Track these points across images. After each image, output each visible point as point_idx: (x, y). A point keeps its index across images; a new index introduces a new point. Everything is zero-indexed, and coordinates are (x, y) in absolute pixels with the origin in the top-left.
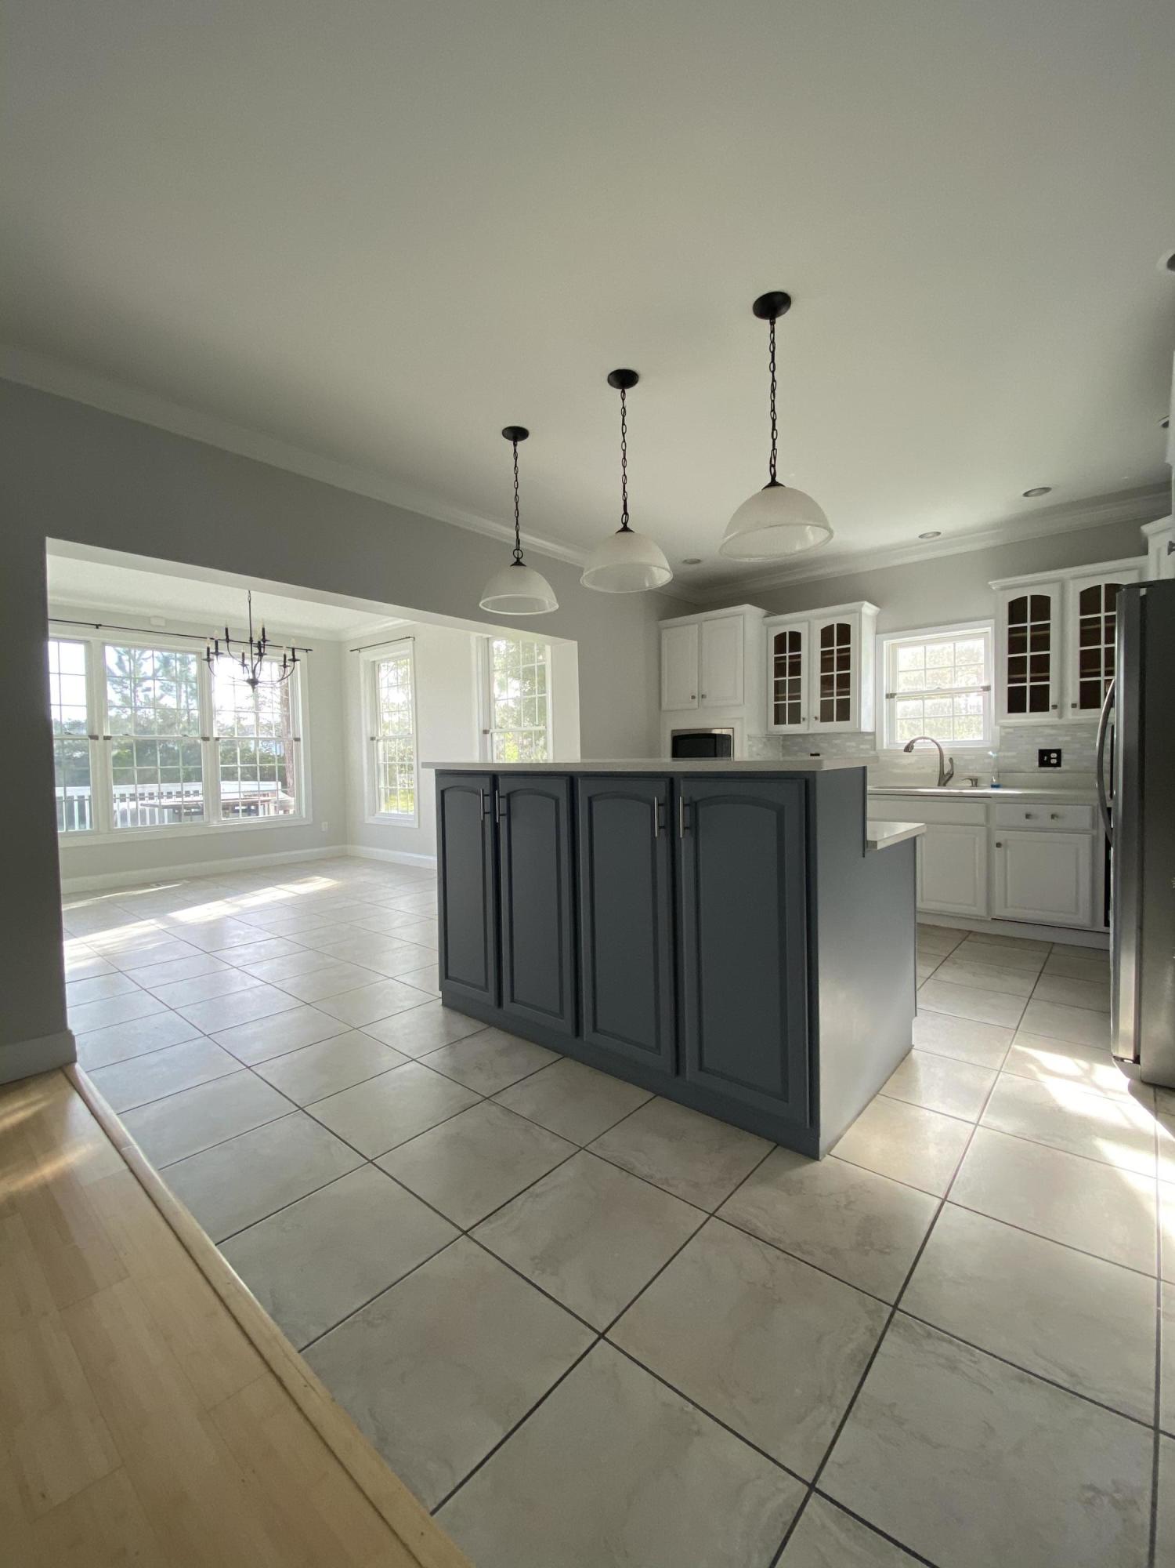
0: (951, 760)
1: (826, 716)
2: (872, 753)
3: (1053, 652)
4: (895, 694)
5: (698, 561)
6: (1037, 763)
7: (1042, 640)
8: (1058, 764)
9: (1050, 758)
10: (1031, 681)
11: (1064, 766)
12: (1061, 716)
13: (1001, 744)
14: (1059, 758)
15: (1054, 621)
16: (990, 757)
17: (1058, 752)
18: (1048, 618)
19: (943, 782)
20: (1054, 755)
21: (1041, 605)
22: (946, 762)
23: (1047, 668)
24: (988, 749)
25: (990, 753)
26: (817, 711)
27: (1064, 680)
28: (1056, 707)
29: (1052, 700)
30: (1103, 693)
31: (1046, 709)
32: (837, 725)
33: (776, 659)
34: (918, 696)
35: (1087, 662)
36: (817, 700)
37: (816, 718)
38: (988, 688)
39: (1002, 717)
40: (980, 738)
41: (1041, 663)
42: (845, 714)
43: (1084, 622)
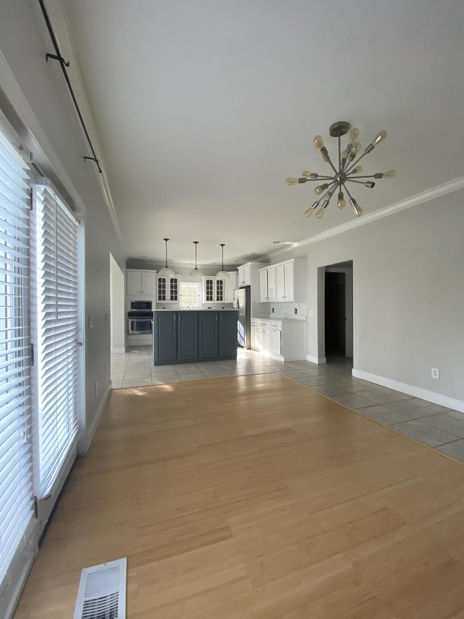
4: (183, 295)
7: (211, 288)
10: (210, 295)
12: (214, 302)
13: (206, 306)
18: (212, 284)
21: (211, 282)
26: (170, 298)
27: (215, 296)
28: (214, 300)
29: (213, 299)
30: (220, 298)
31: (212, 300)
32: (174, 301)
33: (159, 284)
34: (186, 296)
35: (218, 293)
36: (170, 295)
37: (170, 300)
38: (199, 295)
39: (205, 302)
40: (198, 305)
41: (211, 292)
42: (176, 299)
43: (217, 286)
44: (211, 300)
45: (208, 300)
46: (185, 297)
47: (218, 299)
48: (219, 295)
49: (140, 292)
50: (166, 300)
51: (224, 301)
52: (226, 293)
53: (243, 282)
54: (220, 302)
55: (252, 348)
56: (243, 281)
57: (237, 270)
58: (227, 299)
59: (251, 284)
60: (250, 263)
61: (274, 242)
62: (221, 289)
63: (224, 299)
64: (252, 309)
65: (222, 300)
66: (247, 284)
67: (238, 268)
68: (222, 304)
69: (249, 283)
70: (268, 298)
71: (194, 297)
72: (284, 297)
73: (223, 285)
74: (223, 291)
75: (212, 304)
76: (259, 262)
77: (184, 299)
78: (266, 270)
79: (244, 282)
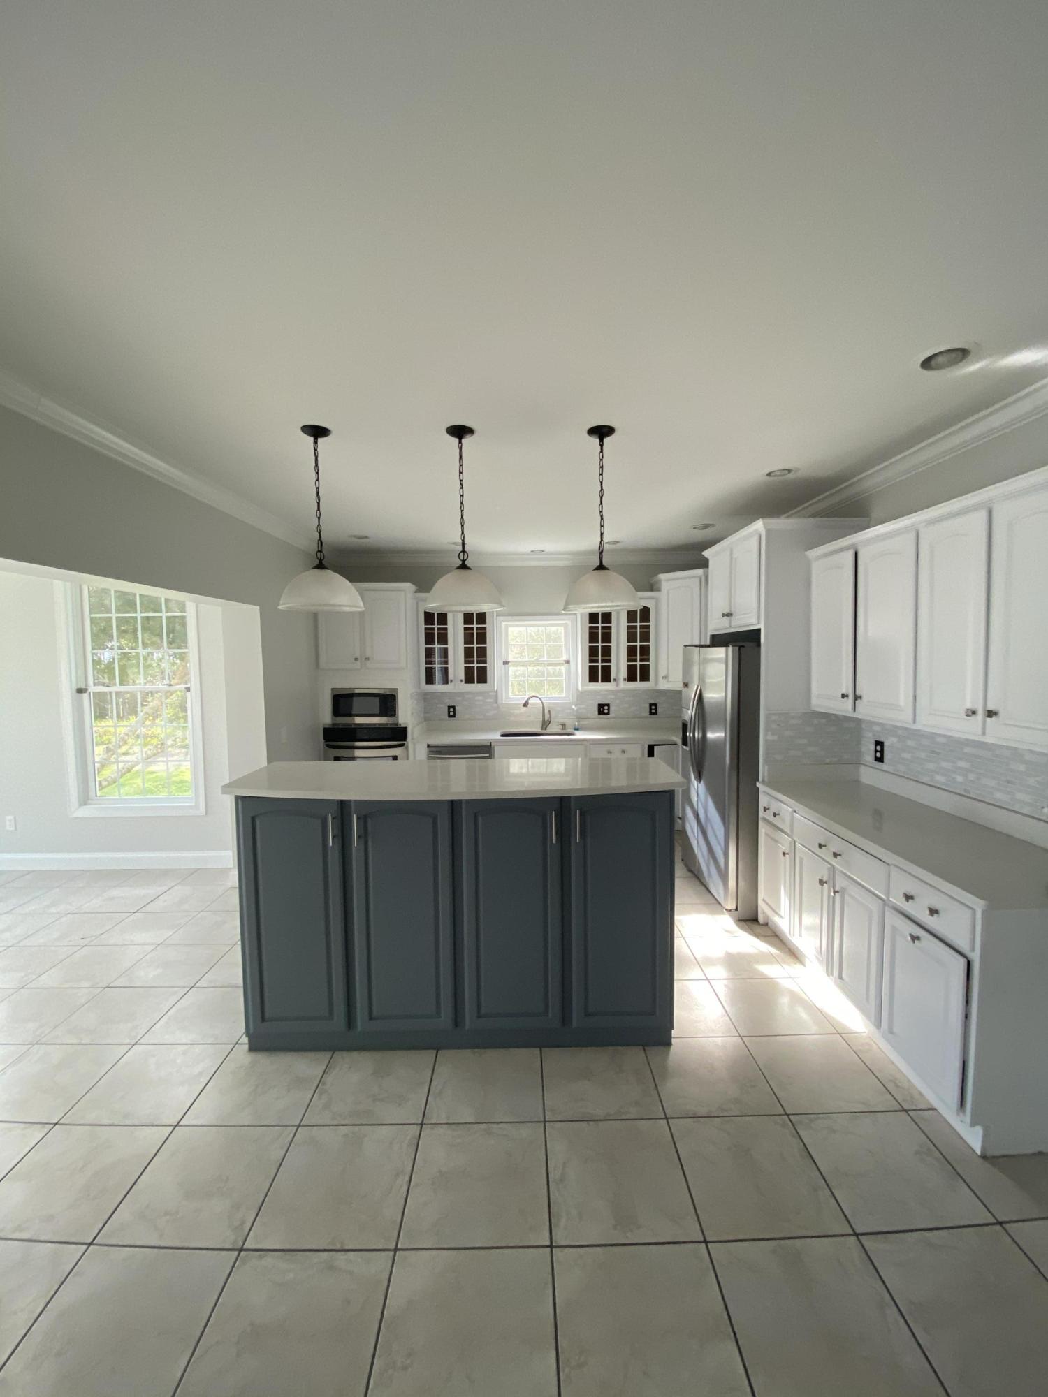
0: (549, 711)
1: (469, 679)
2: (495, 705)
3: (613, 645)
4: (509, 662)
5: (366, 537)
6: (597, 713)
7: (607, 637)
8: (608, 714)
9: (604, 710)
10: (602, 662)
11: (612, 715)
12: (617, 685)
13: (577, 700)
14: (609, 709)
15: (613, 625)
16: (573, 709)
17: (608, 705)
18: (610, 623)
19: (544, 727)
20: (606, 708)
21: (607, 617)
22: (546, 711)
23: (610, 655)
24: (572, 704)
25: (573, 707)
26: (462, 676)
27: (619, 663)
28: (615, 680)
29: (613, 675)
30: (639, 673)
31: (609, 681)
32: (476, 687)
33: (426, 629)
34: (524, 664)
35: (631, 652)
36: (461, 666)
37: (461, 681)
38: (568, 662)
39: (582, 686)
40: (563, 695)
41: (607, 652)
42: (483, 679)
43: (629, 628)
44: (607, 678)
45: (593, 677)
46: (521, 669)
47: (631, 677)
48: (636, 661)
49: (356, 659)
50: (451, 681)
51: (656, 683)
52: (663, 657)
53: (724, 615)
54: (638, 685)
55: (761, 919)
56: (726, 611)
57: (704, 564)
58: (665, 677)
59: (762, 626)
60: (759, 525)
61: (927, 364)
62: (645, 637)
63: (656, 676)
64: (766, 741)
65: (645, 677)
66: (746, 620)
67: (706, 553)
68: (646, 692)
69: (754, 621)
70: (857, 698)
71: (549, 668)
72: (981, 712)
73: (652, 624)
74: (652, 643)
75: (613, 692)
76: (813, 516)
77: (515, 676)
78: (851, 554)
79: (729, 615)
